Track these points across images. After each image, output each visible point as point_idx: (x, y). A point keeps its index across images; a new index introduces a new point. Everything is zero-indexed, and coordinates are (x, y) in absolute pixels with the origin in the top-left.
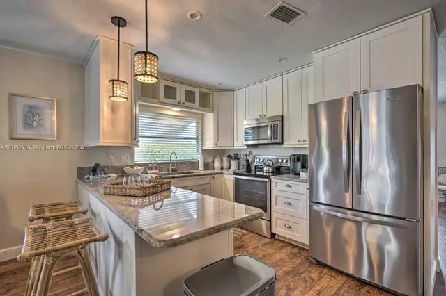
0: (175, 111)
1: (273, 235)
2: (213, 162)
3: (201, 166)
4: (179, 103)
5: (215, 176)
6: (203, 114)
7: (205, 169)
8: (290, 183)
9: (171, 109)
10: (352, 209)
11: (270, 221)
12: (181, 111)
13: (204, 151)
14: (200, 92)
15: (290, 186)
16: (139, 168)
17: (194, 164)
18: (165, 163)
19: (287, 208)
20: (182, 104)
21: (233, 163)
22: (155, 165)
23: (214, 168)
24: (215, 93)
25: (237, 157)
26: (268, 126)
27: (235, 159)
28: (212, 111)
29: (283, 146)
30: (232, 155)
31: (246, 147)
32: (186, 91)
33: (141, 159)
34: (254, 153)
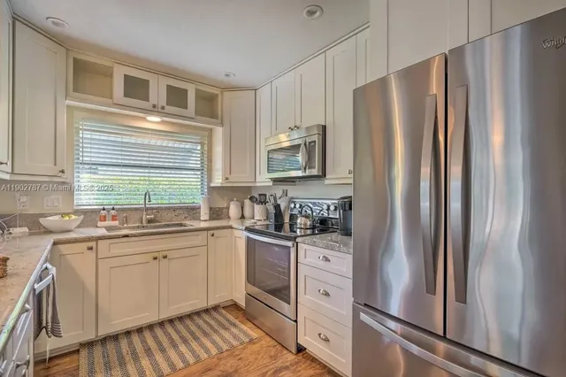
0: (153, 121)
1: (300, 349)
2: (228, 208)
3: (204, 214)
4: (154, 106)
5: (215, 232)
6: (211, 130)
7: (211, 218)
8: (328, 253)
9: (144, 119)
10: (444, 338)
11: (296, 321)
12: (163, 122)
13: (212, 190)
14: (197, 90)
15: (327, 260)
16: (73, 217)
17: (193, 211)
18: (136, 209)
19: (323, 302)
20: (160, 110)
21: (258, 208)
22: (113, 212)
23: (229, 217)
24: (227, 95)
25: (262, 200)
26: (299, 145)
27: (261, 203)
28: (222, 124)
29: (327, 182)
30: (257, 196)
31: (271, 184)
32: (169, 88)
33: (91, 202)
34: (290, 195)
